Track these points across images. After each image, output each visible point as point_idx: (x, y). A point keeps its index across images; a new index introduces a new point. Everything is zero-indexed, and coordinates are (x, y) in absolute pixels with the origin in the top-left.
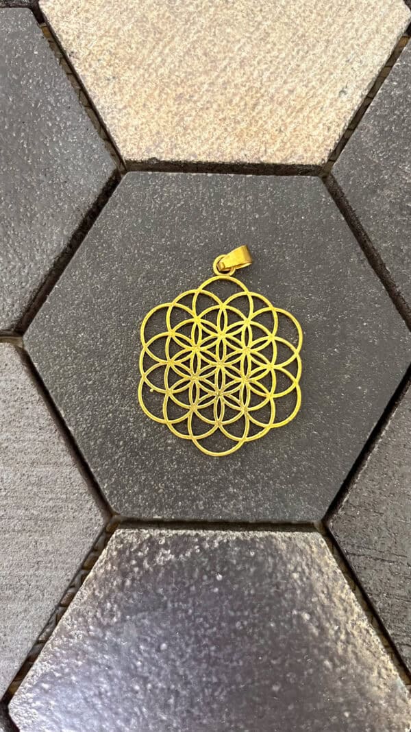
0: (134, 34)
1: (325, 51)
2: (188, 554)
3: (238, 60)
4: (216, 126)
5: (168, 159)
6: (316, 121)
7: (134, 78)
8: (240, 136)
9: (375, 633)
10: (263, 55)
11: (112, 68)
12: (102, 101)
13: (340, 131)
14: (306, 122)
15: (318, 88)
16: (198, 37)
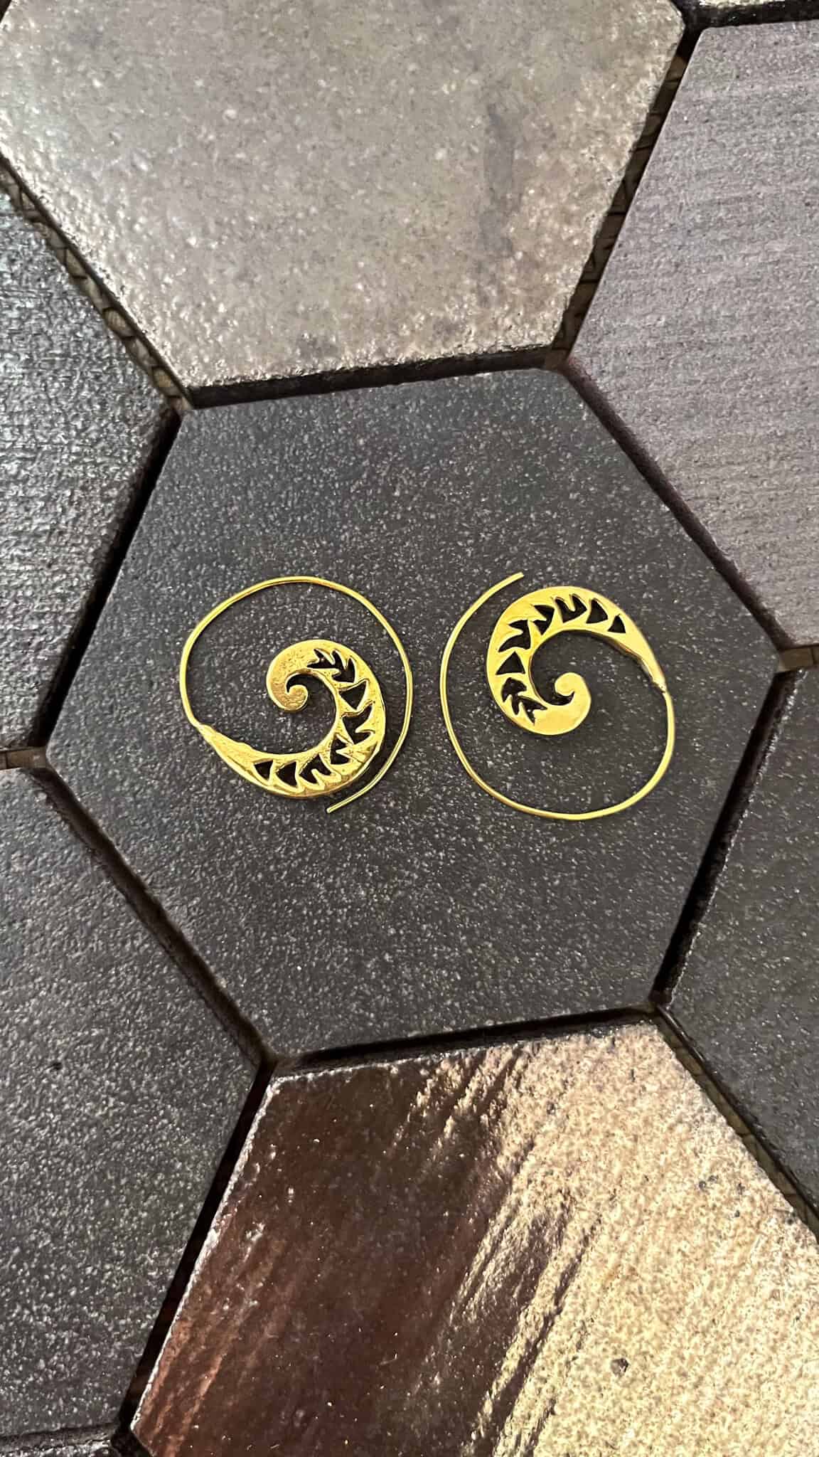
7: (665, 1191)
11: (710, 1203)
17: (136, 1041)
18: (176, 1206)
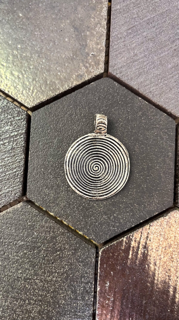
17: (67, 252)
18: (88, 284)
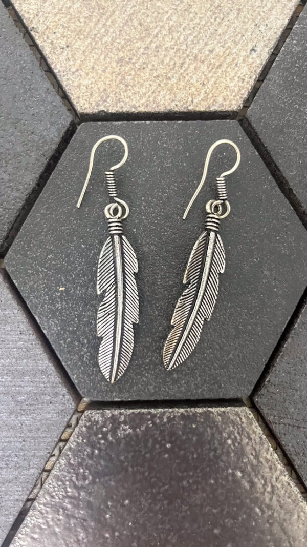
0: (82, 11)
1: (237, 18)
2: (143, 428)
3: (167, 28)
4: (151, 83)
5: (114, 111)
6: (233, 75)
7: (84, 46)
8: (171, 90)
9: (294, 485)
10: (187, 23)
11: (65, 39)
12: (58, 66)
13: (252, 82)
14: (224, 76)
15: (232, 48)
16: (134, 11)
